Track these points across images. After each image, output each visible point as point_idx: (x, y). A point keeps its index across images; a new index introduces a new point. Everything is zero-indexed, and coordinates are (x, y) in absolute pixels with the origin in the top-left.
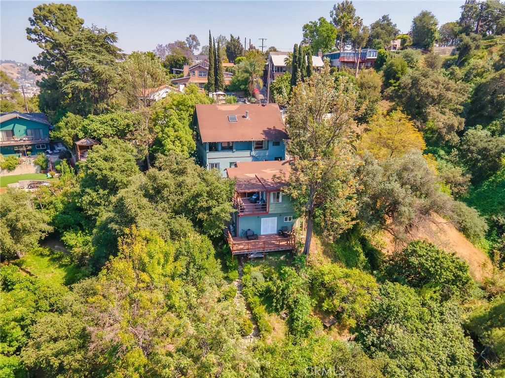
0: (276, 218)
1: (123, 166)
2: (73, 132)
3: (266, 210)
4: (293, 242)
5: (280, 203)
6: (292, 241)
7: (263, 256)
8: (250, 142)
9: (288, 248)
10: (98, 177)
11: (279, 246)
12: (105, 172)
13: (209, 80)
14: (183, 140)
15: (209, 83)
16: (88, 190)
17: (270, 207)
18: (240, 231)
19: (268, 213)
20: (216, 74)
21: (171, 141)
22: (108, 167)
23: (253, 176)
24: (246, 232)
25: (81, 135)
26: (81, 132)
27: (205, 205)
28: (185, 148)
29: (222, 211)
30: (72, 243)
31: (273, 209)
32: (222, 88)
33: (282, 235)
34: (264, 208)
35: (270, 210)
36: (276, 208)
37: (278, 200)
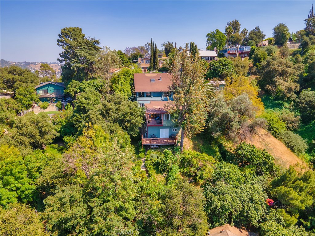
0: (168, 129)
1: (94, 102)
2: (75, 89)
3: (161, 124)
5: (169, 120)
7: (159, 147)
8: (161, 92)
9: (172, 144)
10: (81, 107)
11: (167, 142)
12: (84, 105)
13: (150, 65)
14: (125, 90)
15: (150, 66)
16: (76, 114)
17: (164, 122)
18: (149, 135)
20: (154, 61)
21: (119, 91)
22: (86, 103)
23: (157, 107)
24: (152, 136)
25: (78, 91)
26: (78, 90)
27: (128, 118)
28: (126, 94)
29: (136, 121)
30: (68, 141)
32: (158, 69)
34: (161, 123)
35: (164, 124)
36: (167, 123)
37: (168, 118)
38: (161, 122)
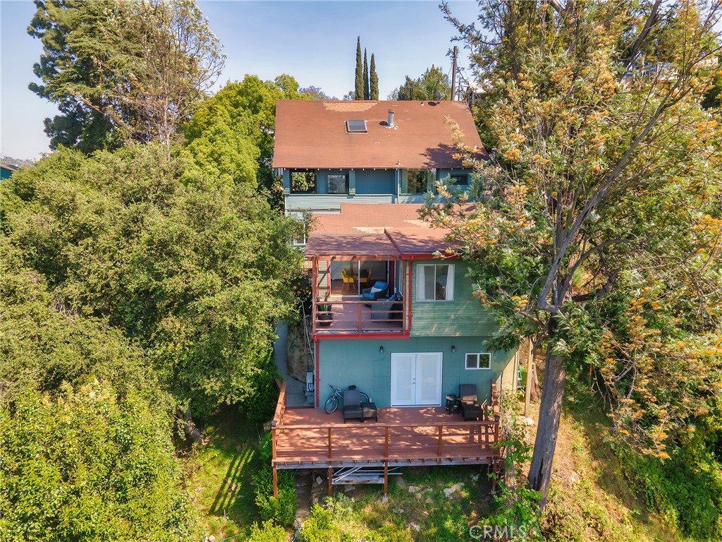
0: (438, 356)
3: (401, 324)
4: (491, 438)
5: (450, 303)
6: (487, 434)
7: (382, 481)
8: (392, 171)
9: (472, 459)
11: (438, 446)
17: (415, 316)
18: (324, 392)
19: (408, 333)
23: (376, 230)
24: (342, 394)
31: (422, 323)
33: (457, 411)
34: (396, 316)
35: (415, 323)
36: (434, 318)
37: (441, 294)
38: (401, 316)
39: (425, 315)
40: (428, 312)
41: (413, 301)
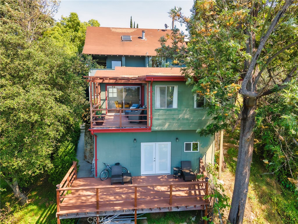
0: (169, 144)
3: (146, 123)
5: (175, 109)
11: (170, 199)
17: (154, 118)
19: (150, 129)
31: (159, 122)
33: (180, 177)
35: (155, 122)
36: (165, 119)
37: (170, 103)
39: (160, 117)
40: (162, 115)
41: (153, 109)
